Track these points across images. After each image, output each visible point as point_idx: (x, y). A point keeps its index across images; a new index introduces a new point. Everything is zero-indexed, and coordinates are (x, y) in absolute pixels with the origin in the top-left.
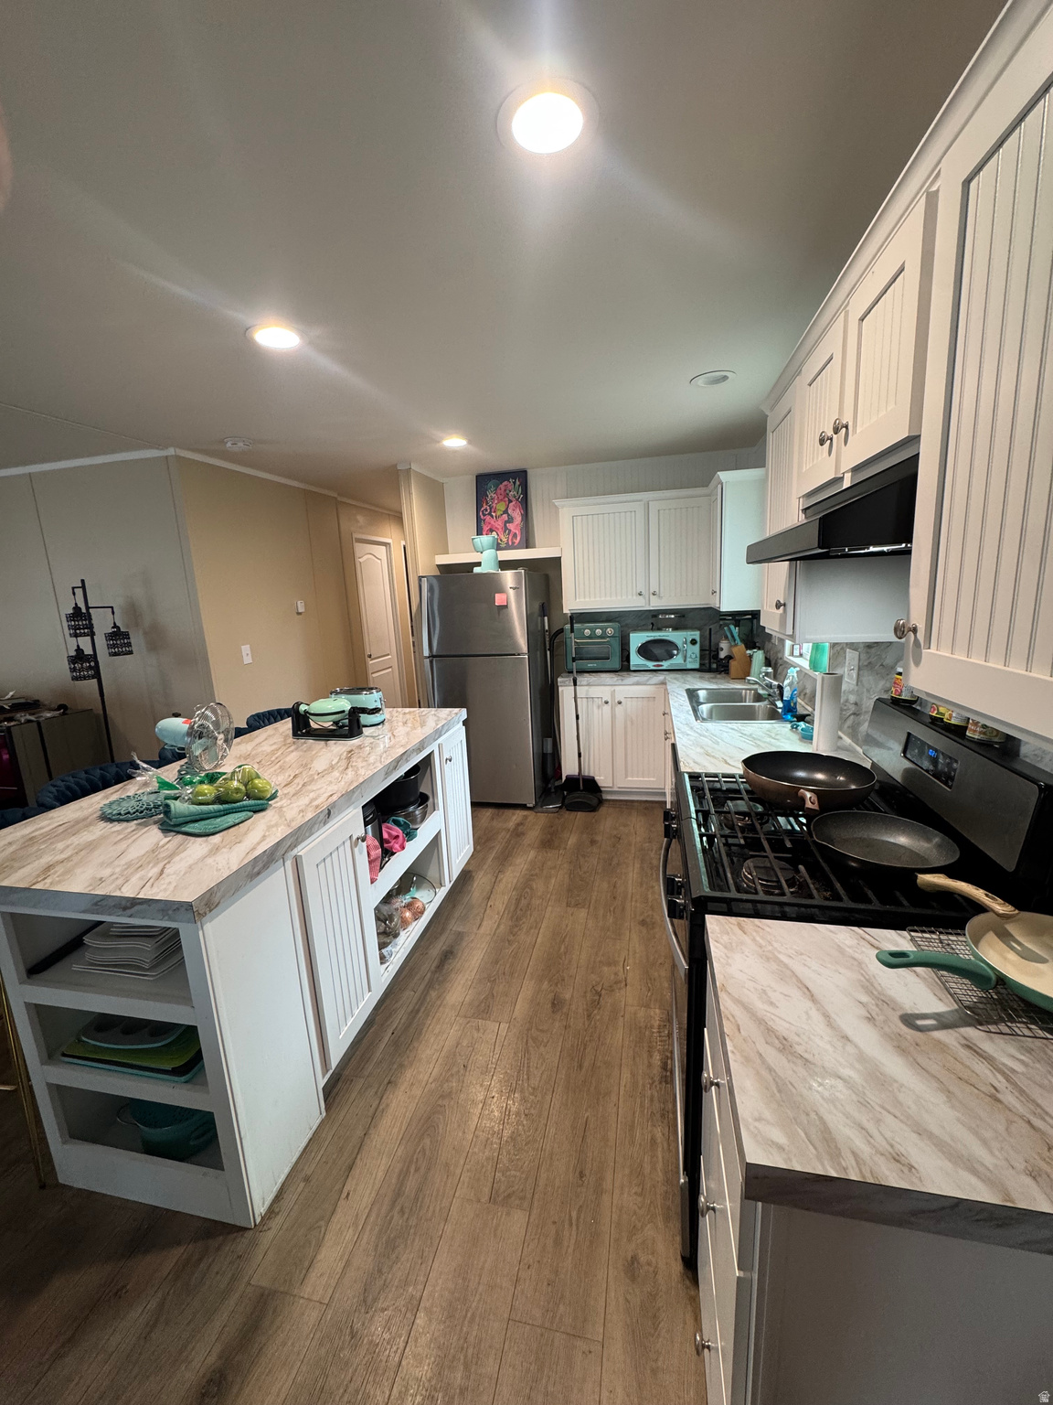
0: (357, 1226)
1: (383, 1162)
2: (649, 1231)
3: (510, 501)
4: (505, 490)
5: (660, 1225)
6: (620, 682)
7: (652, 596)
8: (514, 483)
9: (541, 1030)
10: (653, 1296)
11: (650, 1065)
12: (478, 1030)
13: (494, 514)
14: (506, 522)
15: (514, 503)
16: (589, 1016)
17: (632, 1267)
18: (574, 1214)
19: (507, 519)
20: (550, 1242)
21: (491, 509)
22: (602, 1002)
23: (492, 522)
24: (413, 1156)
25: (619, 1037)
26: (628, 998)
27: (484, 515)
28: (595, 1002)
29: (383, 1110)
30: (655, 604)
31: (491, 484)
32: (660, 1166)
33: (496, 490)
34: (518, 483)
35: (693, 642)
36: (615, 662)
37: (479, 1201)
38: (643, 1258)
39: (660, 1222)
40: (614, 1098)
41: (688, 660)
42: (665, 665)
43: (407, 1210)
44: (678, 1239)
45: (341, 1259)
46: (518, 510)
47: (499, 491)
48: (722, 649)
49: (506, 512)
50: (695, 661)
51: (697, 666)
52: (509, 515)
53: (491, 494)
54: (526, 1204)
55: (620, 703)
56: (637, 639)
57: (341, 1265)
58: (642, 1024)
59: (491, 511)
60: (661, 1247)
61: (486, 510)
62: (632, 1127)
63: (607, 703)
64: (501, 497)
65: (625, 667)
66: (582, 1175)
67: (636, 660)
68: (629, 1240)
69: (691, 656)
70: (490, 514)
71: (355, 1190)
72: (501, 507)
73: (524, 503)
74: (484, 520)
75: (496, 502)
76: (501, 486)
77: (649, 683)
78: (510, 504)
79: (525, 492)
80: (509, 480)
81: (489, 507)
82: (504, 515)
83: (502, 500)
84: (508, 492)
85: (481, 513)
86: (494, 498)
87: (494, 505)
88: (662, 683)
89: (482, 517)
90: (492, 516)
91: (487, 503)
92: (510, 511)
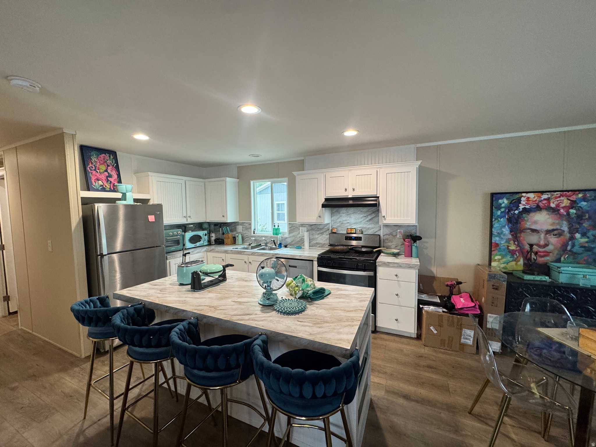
3: (108, 166)
4: (104, 159)
7: (188, 218)
8: (110, 156)
14: (107, 177)
15: (111, 167)
19: (107, 175)
21: (95, 167)
23: (98, 175)
27: (91, 170)
30: (190, 221)
31: (92, 153)
33: (97, 157)
34: (112, 157)
35: (206, 235)
36: (181, 246)
42: (198, 244)
46: (114, 172)
47: (99, 158)
48: (212, 237)
49: (106, 171)
50: (206, 242)
51: (207, 244)
52: (108, 173)
53: (94, 159)
56: (188, 236)
61: (92, 168)
64: (101, 162)
67: (188, 245)
69: (204, 241)
70: (95, 170)
72: (103, 168)
73: (117, 168)
74: (92, 173)
75: (99, 164)
76: (100, 156)
77: (202, 251)
78: (109, 167)
79: (117, 162)
80: (105, 154)
81: (93, 166)
82: (105, 173)
83: (102, 164)
84: (106, 160)
85: (88, 169)
86: (96, 162)
87: (98, 166)
88: (206, 251)
89: (89, 170)
90: (97, 172)
91: (92, 163)
92: (109, 171)
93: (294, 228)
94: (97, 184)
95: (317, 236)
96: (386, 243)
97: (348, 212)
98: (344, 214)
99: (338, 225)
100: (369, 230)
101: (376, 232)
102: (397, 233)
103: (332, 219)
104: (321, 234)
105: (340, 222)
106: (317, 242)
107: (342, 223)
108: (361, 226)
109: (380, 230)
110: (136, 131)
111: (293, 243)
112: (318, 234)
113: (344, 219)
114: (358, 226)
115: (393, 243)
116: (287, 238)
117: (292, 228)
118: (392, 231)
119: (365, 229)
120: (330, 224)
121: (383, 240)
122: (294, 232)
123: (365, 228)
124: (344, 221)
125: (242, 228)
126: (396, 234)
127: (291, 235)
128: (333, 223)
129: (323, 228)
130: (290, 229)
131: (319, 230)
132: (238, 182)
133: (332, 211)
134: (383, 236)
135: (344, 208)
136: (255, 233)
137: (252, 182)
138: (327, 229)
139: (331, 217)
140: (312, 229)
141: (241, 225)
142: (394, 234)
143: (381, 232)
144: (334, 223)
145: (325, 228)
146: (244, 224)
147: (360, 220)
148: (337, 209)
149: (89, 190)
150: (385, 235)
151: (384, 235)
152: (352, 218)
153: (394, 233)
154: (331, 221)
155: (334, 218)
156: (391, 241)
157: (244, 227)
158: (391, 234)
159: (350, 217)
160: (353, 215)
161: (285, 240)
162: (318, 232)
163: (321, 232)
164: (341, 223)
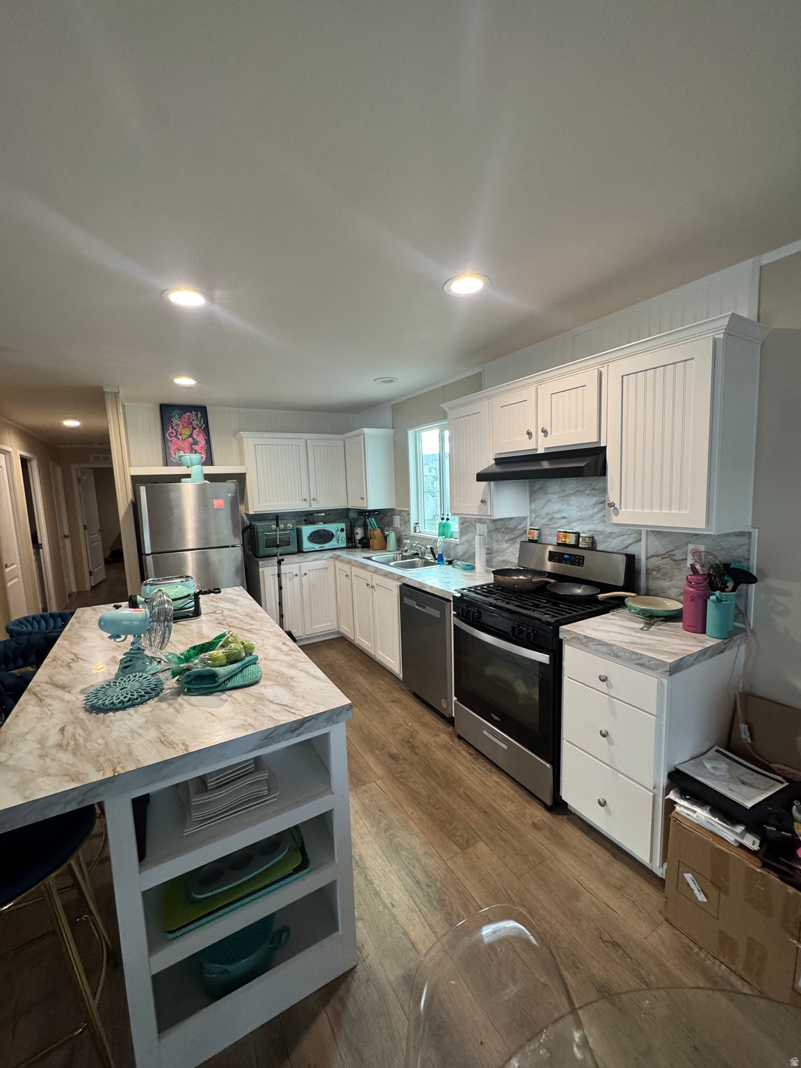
0: (415, 910)
1: (392, 877)
2: (529, 811)
3: (194, 428)
4: (189, 419)
5: (530, 807)
6: (304, 560)
7: (312, 502)
8: (197, 415)
9: (400, 772)
10: (551, 829)
11: (465, 757)
12: (366, 792)
13: (180, 437)
14: (191, 444)
15: (198, 430)
16: (416, 753)
17: (536, 826)
18: (499, 827)
19: (192, 441)
20: (502, 843)
21: (176, 433)
22: (415, 745)
23: (179, 443)
24: (404, 864)
25: (439, 754)
26: (424, 736)
27: (171, 437)
28: (413, 748)
29: (360, 859)
30: (315, 507)
31: (175, 413)
32: (508, 789)
33: (180, 418)
34: (199, 415)
35: (342, 530)
36: (294, 547)
37: (457, 854)
38: (536, 821)
39: (527, 805)
40: (465, 777)
41: (340, 541)
42: (327, 546)
43: (431, 884)
44: (539, 806)
45: (425, 927)
46: (202, 436)
47: (182, 419)
48: (357, 534)
49: (191, 436)
50: (344, 542)
51: (345, 545)
52: (194, 439)
53: (175, 421)
54: (478, 839)
55: (305, 574)
56: (307, 530)
57: (428, 929)
58: (443, 744)
59: (177, 434)
60: (537, 813)
61: (172, 433)
62: (484, 783)
63: (296, 575)
64: (185, 425)
65: (300, 551)
66: (486, 812)
67: (307, 545)
68: (525, 819)
69: (340, 539)
70: (176, 436)
71: (393, 899)
72: (187, 432)
73: (206, 431)
74: (171, 441)
75: (181, 427)
76: (184, 416)
77: (323, 558)
78: (194, 431)
79: (206, 423)
80: (191, 412)
81: (174, 431)
82: (189, 439)
83: (186, 427)
84: (191, 421)
85: (167, 435)
86: (179, 425)
87: (179, 430)
88: (331, 558)
89: (169, 438)
90: (178, 438)
91: (172, 428)
92: (194, 436)
93: (468, 524)
94: (177, 455)
95: (505, 546)
96: (655, 579)
97: (564, 491)
98: (556, 496)
99: (544, 521)
100: (611, 540)
101: (627, 547)
102: (686, 553)
103: (533, 506)
104: (512, 542)
105: (547, 514)
106: (505, 558)
107: (553, 518)
108: (591, 527)
109: (640, 540)
110: (178, 375)
111: (467, 556)
112: (507, 541)
113: (556, 507)
114: (586, 528)
115: (674, 582)
116: (457, 545)
117: (465, 524)
118: (670, 547)
119: (601, 537)
120: (529, 518)
121: (647, 570)
122: (468, 532)
123: (602, 533)
124: (555, 513)
125: (401, 520)
126: (684, 557)
127: (464, 538)
128: (533, 516)
129: (515, 529)
130: (462, 526)
131: (508, 531)
132: (394, 435)
133: (531, 487)
134: (647, 559)
135: (555, 480)
136: (418, 531)
137: (411, 433)
138: (522, 531)
139: (531, 504)
140: (497, 530)
141: (398, 515)
142: (679, 556)
143: (640, 547)
144: (535, 518)
145: (519, 527)
146: (403, 513)
147: (590, 512)
148: (541, 481)
149: (166, 464)
150: (653, 556)
151: (649, 555)
152: (572, 506)
153: (677, 552)
154: (531, 512)
155: (538, 504)
156: (666, 575)
157: (402, 518)
158: (668, 555)
159: (568, 504)
160: (574, 498)
161: (454, 549)
162: (507, 537)
163: (512, 536)
164: (550, 517)
